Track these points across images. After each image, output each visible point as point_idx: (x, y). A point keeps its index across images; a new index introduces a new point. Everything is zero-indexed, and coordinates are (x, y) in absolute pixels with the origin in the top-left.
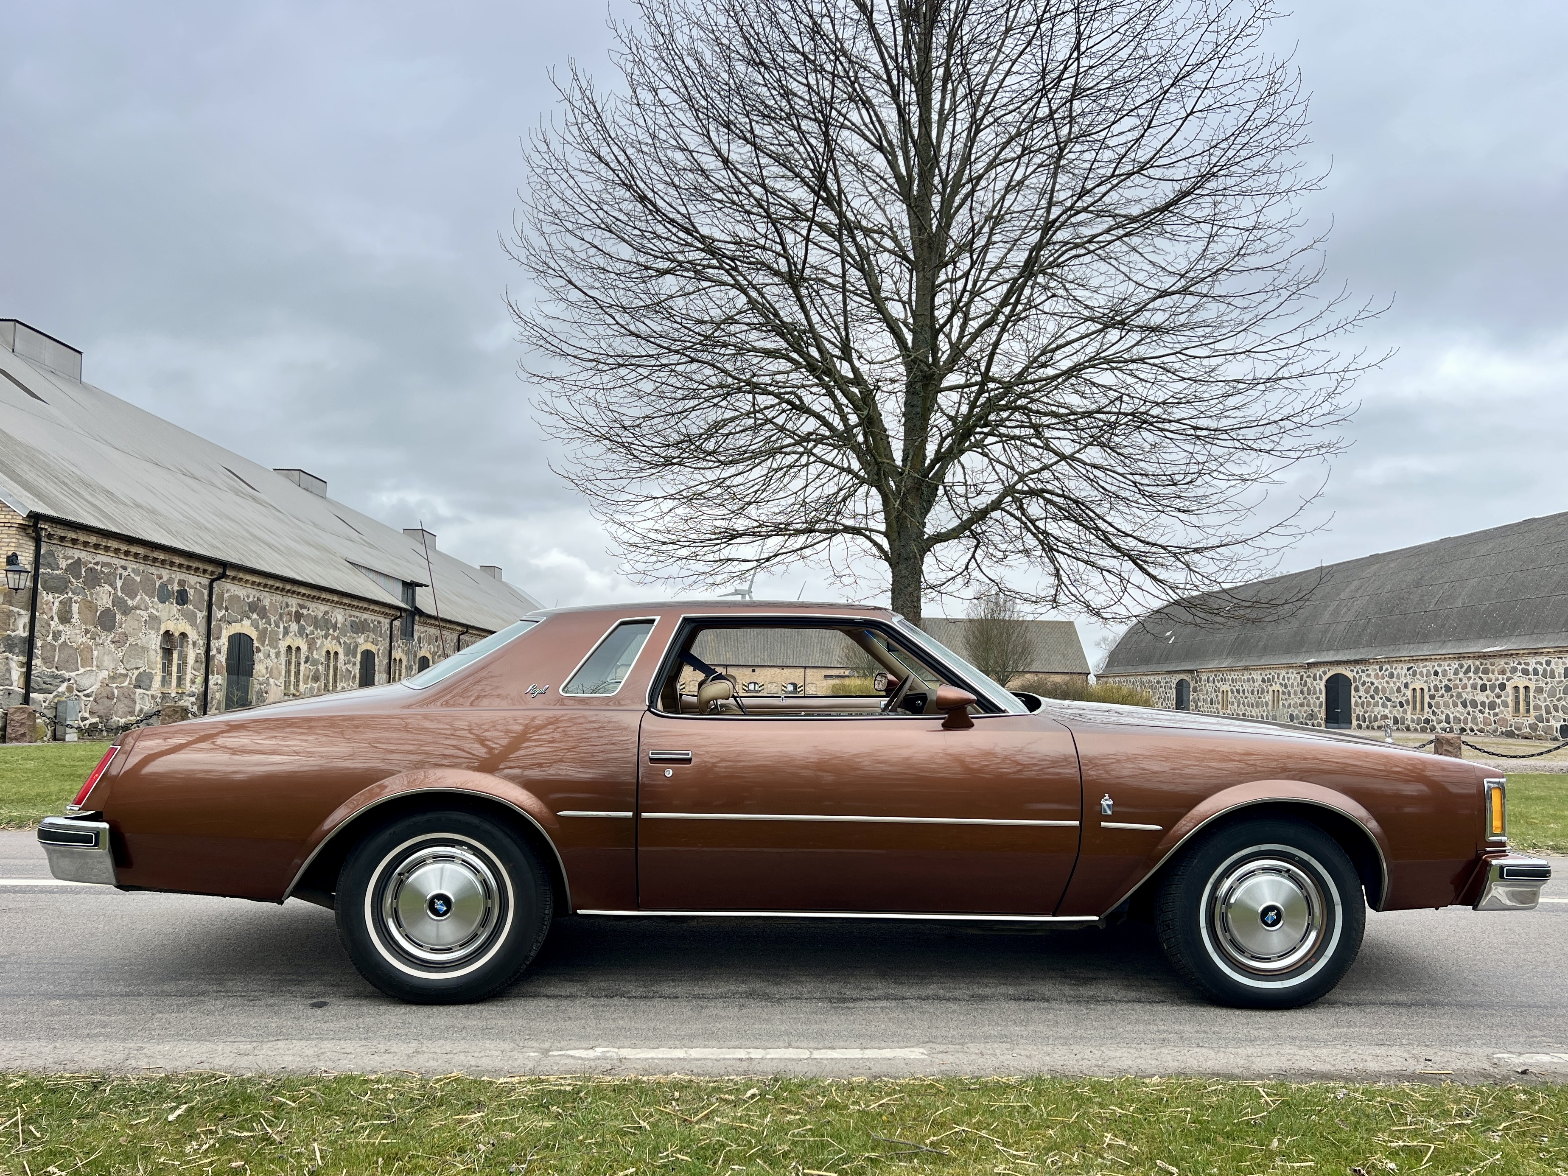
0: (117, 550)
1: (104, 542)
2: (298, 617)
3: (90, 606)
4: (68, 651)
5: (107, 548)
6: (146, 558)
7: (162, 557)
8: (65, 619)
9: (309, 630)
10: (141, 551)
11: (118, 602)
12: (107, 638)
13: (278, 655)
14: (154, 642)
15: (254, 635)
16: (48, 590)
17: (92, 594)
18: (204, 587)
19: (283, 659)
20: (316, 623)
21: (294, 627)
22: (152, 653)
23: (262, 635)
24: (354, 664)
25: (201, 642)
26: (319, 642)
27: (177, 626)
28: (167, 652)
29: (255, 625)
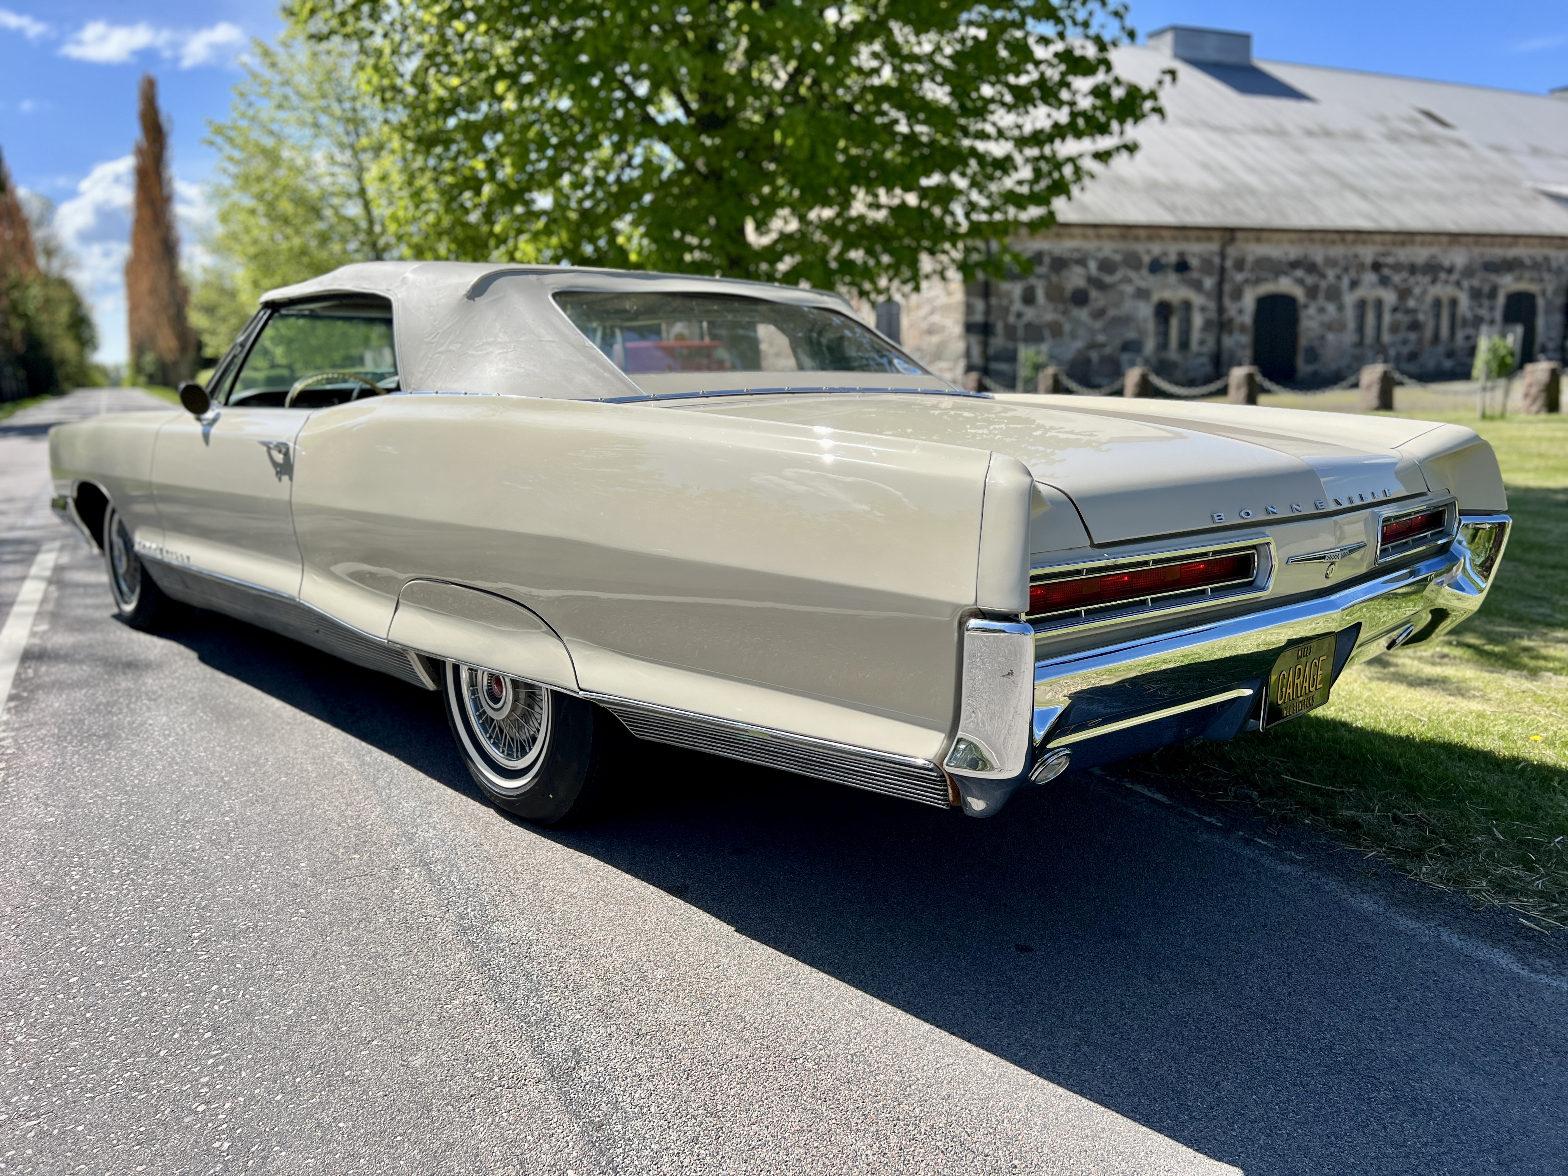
2: (1376, 267)
3: (1057, 288)
5: (1071, 237)
8: (1029, 301)
9: (1397, 278)
11: (1091, 280)
12: (1080, 312)
13: (1341, 309)
14: (1144, 311)
15: (1298, 293)
17: (1059, 277)
18: (1213, 253)
19: (1350, 314)
20: (1413, 269)
21: (1370, 277)
22: (1142, 321)
23: (1312, 292)
24: (1492, 309)
25: (1211, 306)
26: (1417, 291)
27: (1179, 295)
28: (1163, 321)
29: (1300, 282)
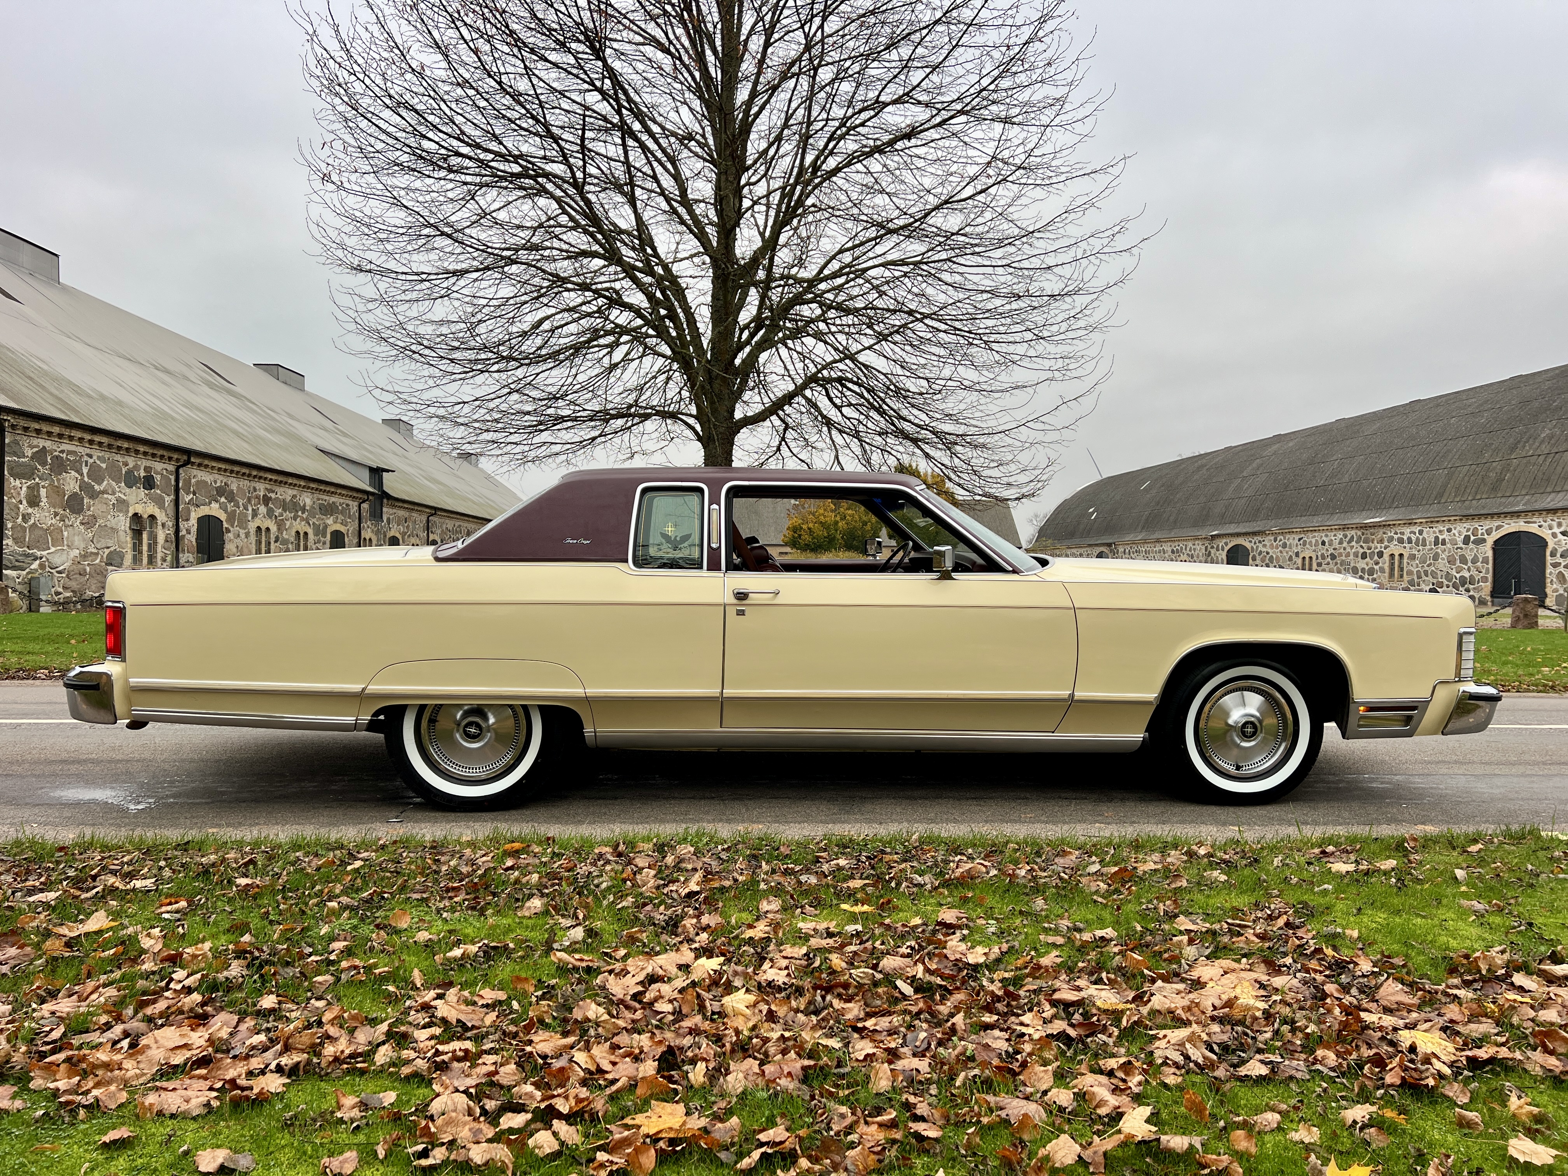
0: (81, 440)
1: (67, 432)
2: (266, 500)
3: (57, 491)
4: (38, 532)
5: (71, 438)
6: (110, 446)
7: (126, 445)
8: (34, 501)
9: (278, 512)
10: (105, 440)
11: (84, 486)
12: (76, 521)
13: (247, 535)
14: (123, 523)
15: (223, 516)
16: (16, 476)
17: (58, 480)
18: (171, 473)
19: (253, 538)
20: (284, 506)
21: (262, 509)
22: (121, 533)
23: (231, 517)
25: (171, 524)
26: (288, 523)
27: (147, 509)
28: (137, 534)
29: (223, 507)
